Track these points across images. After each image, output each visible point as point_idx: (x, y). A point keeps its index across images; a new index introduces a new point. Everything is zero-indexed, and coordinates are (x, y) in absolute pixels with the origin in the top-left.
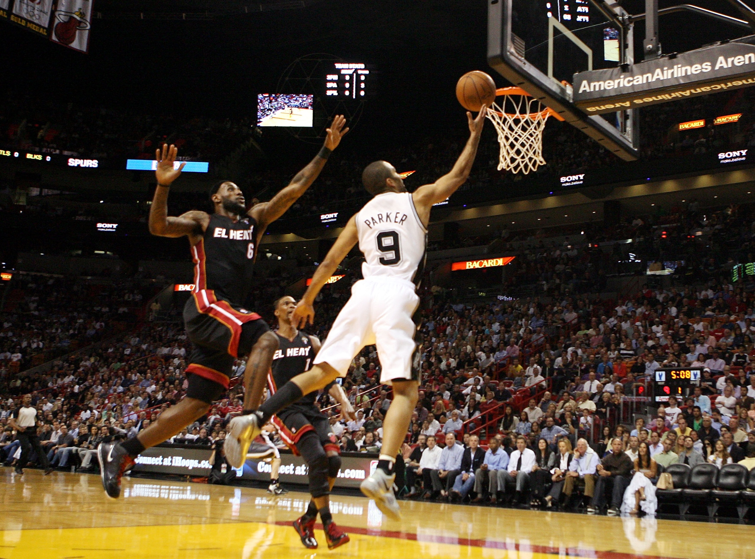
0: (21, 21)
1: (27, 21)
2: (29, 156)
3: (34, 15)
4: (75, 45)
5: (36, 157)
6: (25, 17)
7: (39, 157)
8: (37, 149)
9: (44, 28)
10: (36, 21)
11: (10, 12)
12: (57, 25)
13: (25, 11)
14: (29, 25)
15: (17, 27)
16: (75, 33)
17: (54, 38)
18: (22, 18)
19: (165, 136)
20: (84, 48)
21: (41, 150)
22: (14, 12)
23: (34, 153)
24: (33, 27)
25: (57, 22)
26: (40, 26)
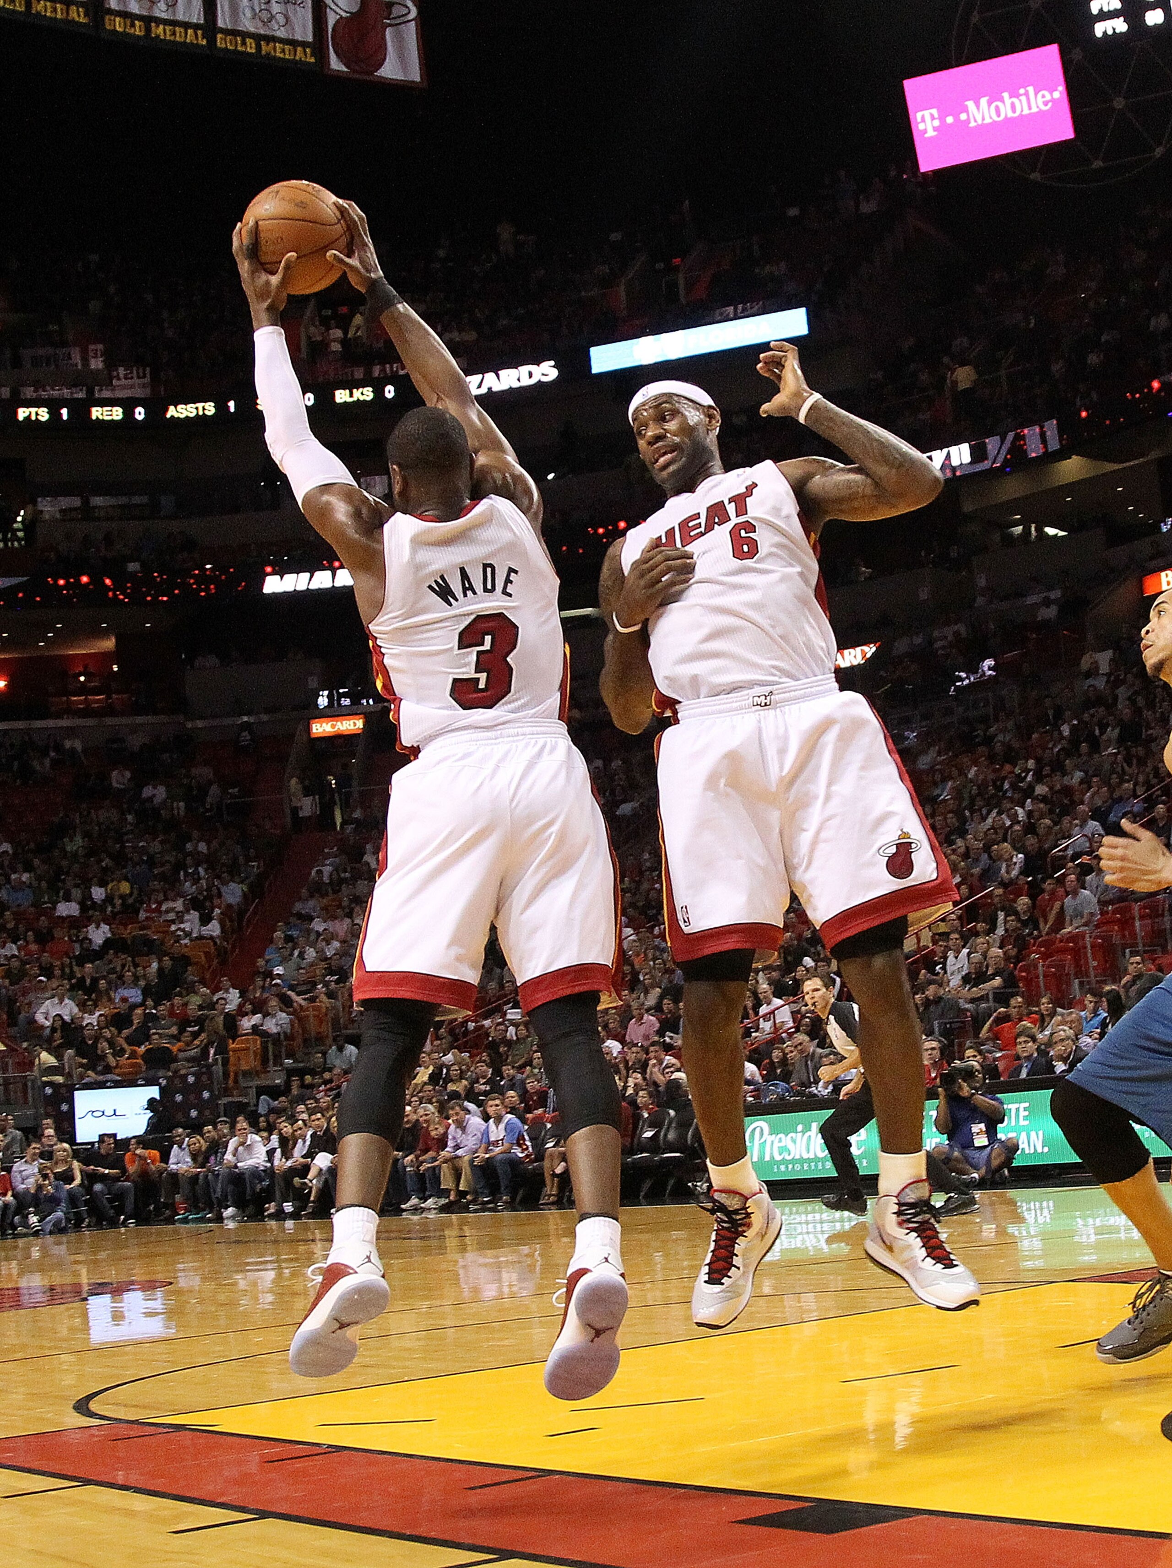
0: (244, 43)
1: (258, 38)
2: (342, 396)
3: (272, 17)
4: (389, 70)
5: (357, 394)
6: (252, 30)
7: (366, 394)
8: (359, 374)
9: (304, 44)
10: (281, 33)
11: (210, 27)
12: (335, 25)
13: (249, 14)
14: (265, 48)
15: (236, 59)
16: (384, 38)
17: (335, 64)
18: (245, 35)
19: (677, 261)
20: (415, 76)
21: (368, 373)
22: (220, 24)
23: (351, 385)
24: (279, 52)
25: (332, 20)
26: (293, 43)
